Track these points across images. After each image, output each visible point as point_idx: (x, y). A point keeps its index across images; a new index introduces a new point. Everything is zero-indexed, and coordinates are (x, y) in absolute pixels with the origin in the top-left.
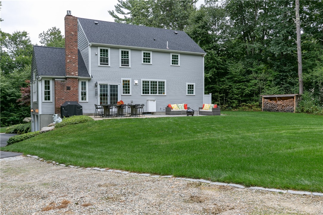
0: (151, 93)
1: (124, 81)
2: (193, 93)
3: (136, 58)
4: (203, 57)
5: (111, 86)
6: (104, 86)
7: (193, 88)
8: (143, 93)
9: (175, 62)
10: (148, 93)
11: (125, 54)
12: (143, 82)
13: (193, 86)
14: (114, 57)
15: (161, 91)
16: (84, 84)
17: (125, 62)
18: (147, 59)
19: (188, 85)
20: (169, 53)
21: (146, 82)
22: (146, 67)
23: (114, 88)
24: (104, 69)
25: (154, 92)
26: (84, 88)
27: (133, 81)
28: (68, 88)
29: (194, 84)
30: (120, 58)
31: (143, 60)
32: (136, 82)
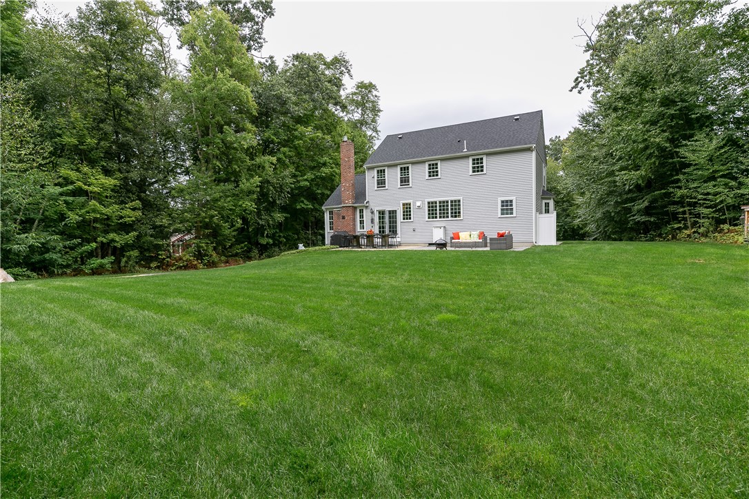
0: (440, 217)
1: (404, 204)
2: (512, 213)
3: (419, 174)
4: (532, 151)
5: (390, 211)
6: (382, 213)
7: (511, 205)
8: (429, 218)
9: (478, 168)
10: (436, 217)
11: (405, 170)
12: (429, 203)
13: (511, 201)
14: (393, 176)
15: (456, 214)
16: (361, 211)
17: (405, 181)
18: (433, 172)
19: (502, 202)
20: (467, 157)
21: (432, 203)
22: (434, 183)
23: (393, 214)
24: (382, 193)
25: (444, 215)
26: (361, 216)
27: (415, 204)
28: (344, 218)
29: (513, 198)
30: (399, 176)
31: (427, 174)
32: (420, 205)
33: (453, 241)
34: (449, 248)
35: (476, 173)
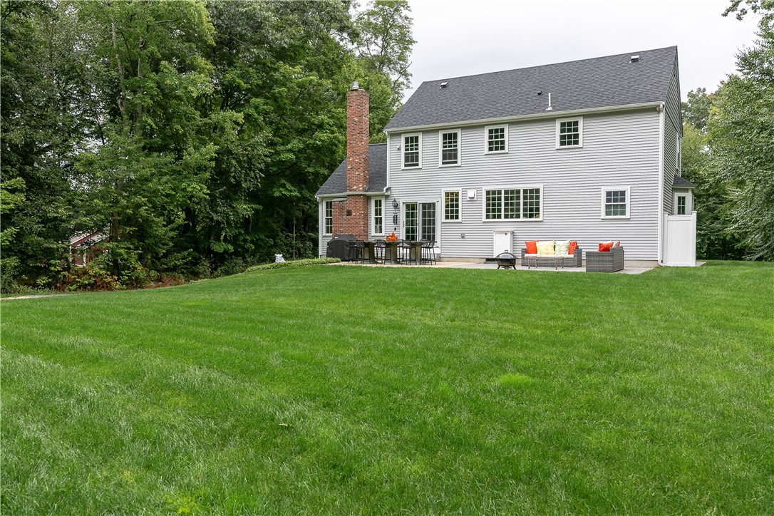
0: (506, 216)
1: (447, 194)
2: (623, 213)
3: (473, 145)
4: (659, 112)
5: (424, 205)
6: (411, 207)
7: (623, 200)
8: (488, 217)
9: (569, 137)
10: (499, 217)
11: (450, 138)
12: (488, 193)
13: (623, 193)
14: (431, 147)
15: (533, 211)
16: (378, 204)
17: (450, 156)
18: (497, 143)
19: (609, 194)
20: (552, 119)
21: (494, 192)
22: (497, 159)
23: (429, 209)
24: (412, 174)
25: (512, 213)
26: (378, 212)
27: (465, 192)
28: (349, 213)
29: (627, 189)
30: (441, 149)
31: (486, 146)
32: (473, 196)
33: (526, 255)
34: (519, 267)
35: (567, 147)
